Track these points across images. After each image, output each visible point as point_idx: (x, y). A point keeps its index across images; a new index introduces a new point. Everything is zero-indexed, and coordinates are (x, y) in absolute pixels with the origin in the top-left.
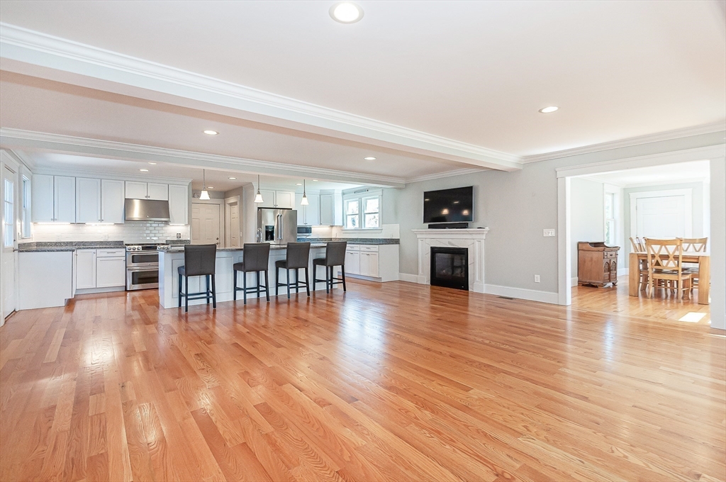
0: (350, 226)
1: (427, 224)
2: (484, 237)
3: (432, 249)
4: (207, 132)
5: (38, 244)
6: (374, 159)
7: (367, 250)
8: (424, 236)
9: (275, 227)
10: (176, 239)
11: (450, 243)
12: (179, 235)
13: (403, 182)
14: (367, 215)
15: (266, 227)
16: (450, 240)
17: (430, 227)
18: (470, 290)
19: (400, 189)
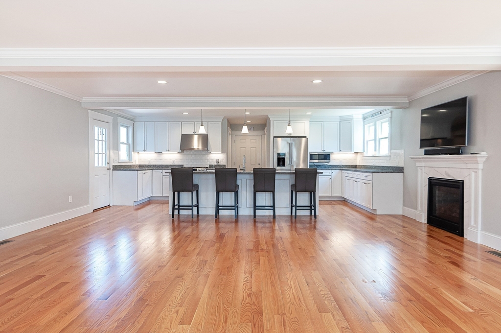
0: (370, 152)
1: (423, 150)
2: (481, 166)
3: (430, 180)
4: (160, 82)
5: (140, 166)
6: (321, 81)
7: (364, 178)
8: (423, 164)
9: (287, 155)
10: (216, 164)
11: (447, 174)
12: (218, 161)
13: (406, 100)
14: (381, 141)
15: (279, 154)
16: (447, 170)
17: (427, 153)
18: (465, 237)
19: (406, 108)
